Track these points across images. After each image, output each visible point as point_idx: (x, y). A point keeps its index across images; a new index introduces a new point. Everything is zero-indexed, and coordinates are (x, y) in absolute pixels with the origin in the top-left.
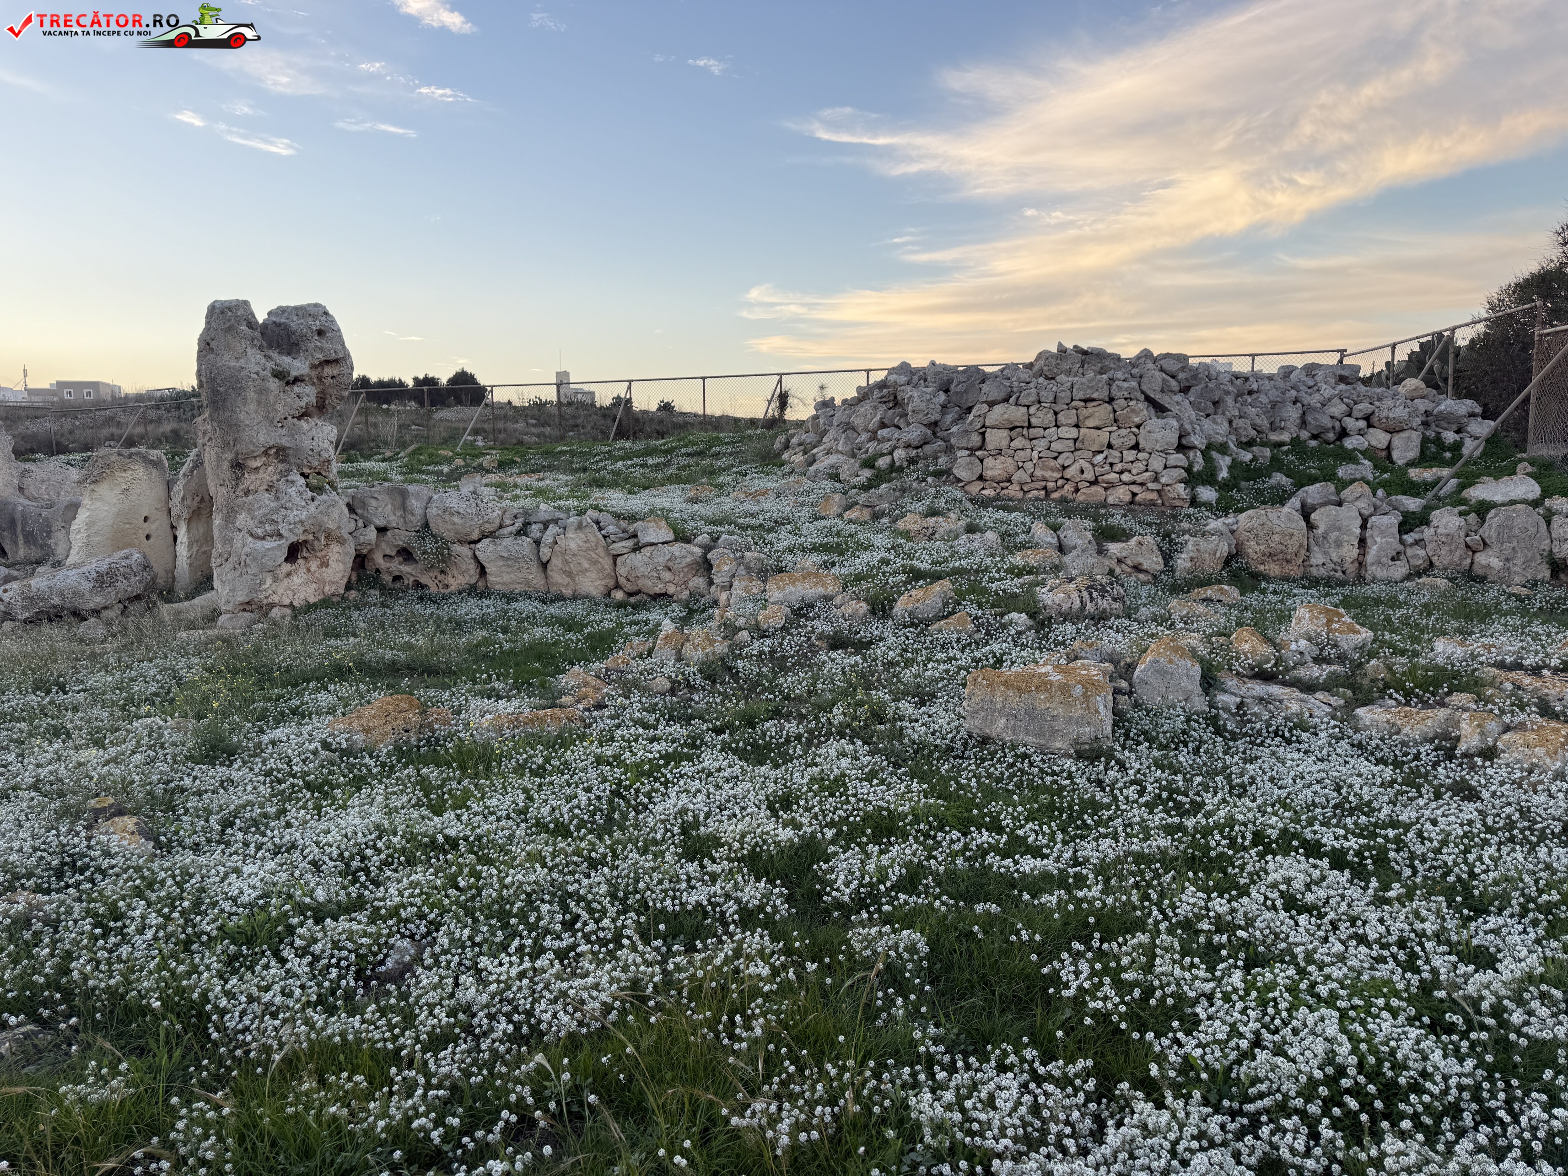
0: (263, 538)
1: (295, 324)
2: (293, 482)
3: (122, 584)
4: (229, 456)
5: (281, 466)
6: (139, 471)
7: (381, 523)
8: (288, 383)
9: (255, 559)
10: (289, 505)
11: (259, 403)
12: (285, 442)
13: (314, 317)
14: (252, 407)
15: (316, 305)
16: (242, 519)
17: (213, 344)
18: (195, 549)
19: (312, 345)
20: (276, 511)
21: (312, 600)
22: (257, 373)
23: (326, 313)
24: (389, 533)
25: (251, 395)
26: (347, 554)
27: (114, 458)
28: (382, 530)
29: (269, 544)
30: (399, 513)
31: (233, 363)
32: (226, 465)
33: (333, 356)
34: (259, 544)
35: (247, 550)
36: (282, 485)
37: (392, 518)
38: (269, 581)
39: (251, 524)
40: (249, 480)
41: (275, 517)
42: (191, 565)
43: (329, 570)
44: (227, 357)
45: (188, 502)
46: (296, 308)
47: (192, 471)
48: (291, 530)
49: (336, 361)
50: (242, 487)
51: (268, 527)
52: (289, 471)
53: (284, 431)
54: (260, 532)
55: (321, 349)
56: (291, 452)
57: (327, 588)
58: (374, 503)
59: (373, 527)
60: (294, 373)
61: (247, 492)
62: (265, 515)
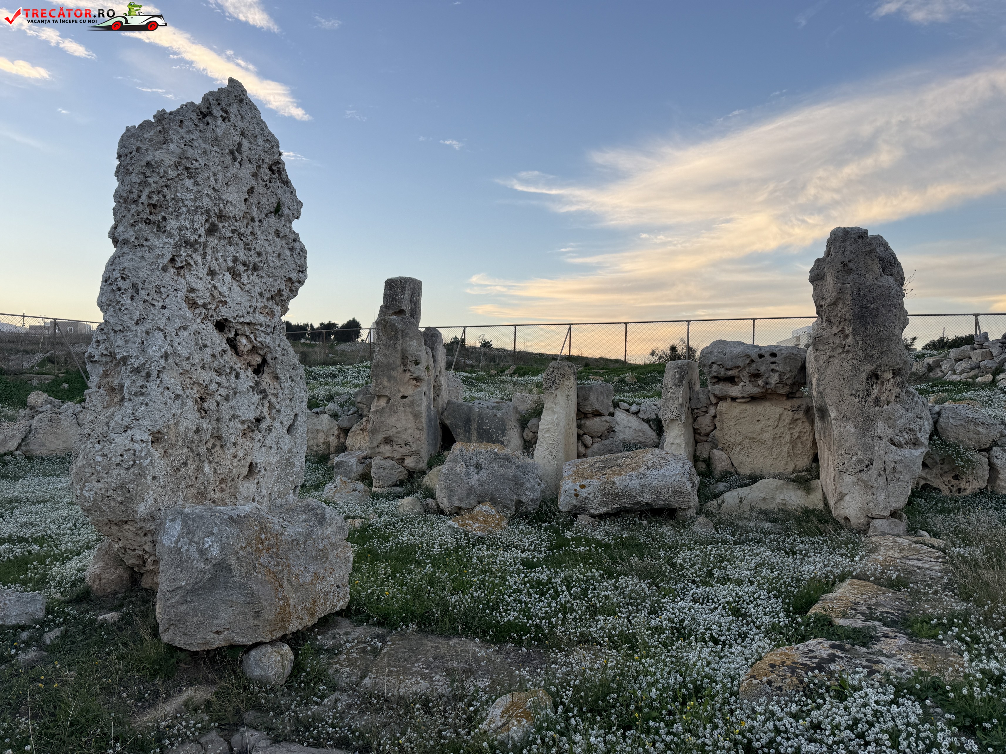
0: (904, 447)
2: (912, 393)
9: (907, 466)
16: (881, 428)
17: (852, 265)
29: (910, 452)
32: (864, 376)
35: (892, 457)
36: (904, 396)
39: (891, 433)
40: (875, 390)
41: (912, 426)
50: (872, 397)
51: (907, 436)
52: (903, 384)
54: (899, 440)
61: (877, 402)
62: (905, 424)
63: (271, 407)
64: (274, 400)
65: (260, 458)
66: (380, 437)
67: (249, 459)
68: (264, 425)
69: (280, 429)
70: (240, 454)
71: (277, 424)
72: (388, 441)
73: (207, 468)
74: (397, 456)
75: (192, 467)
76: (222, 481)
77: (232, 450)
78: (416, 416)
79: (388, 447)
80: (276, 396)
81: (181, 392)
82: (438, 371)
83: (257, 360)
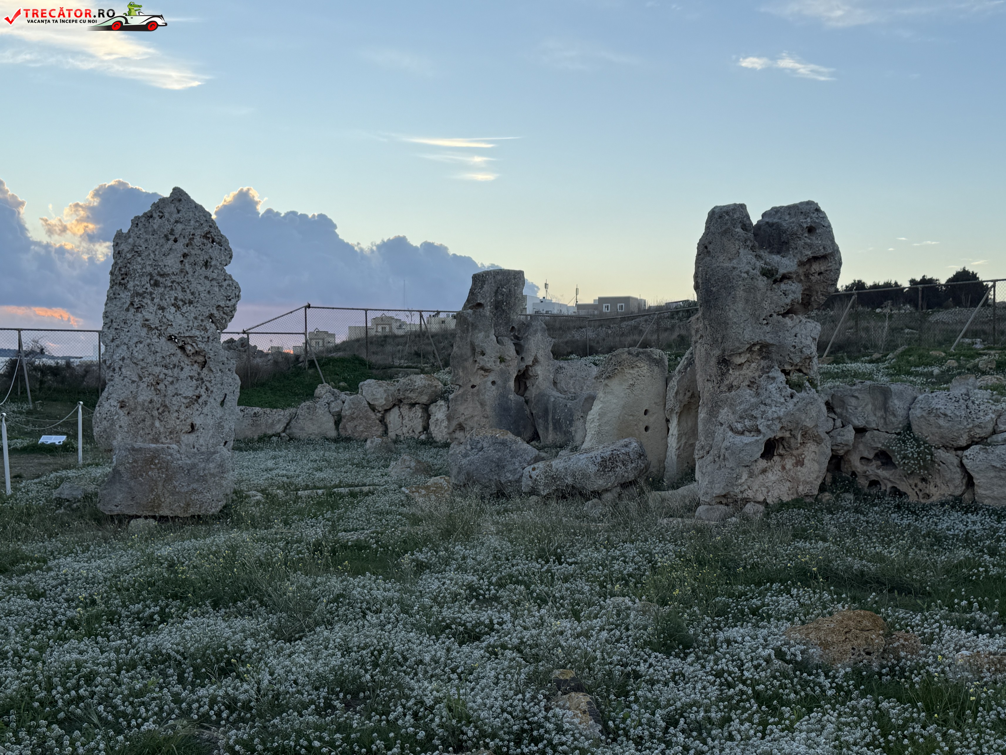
0: (742, 433)
1: (787, 222)
2: (774, 378)
3: (620, 470)
4: (717, 352)
5: (763, 363)
6: (644, 368)
7: (860, 423)
8: (775, 281)
9: (733, 453)
10: (768, 401)
11: (747, 301)
12: (769, 339)
13: (806, 215)
14: (740, 305)
15: (809, 203)
16: (724, 414)
17: (710, 247)
18: (683, 441)
19: (801, 243)
20: (755, 406)
21: (786, 499)
22: (747, 273)
23: (818, 210)
24: (868, 434)
25: (740, 293)
26: (823, 453)
27: (625, 356)
28: (860, 431)
29: (748, 439)
30: (879, 414)
31: (727, 264)
32: (713, 361)
33: (822, 252)
34: (738, 438)
35: (726, 443)
36: (763, 382)
37: (872, 418)
38: (745, 476)
39: (732, 417)
40: (733, 376)
41: (754, 413)
42: (678, 456)
43: (804, 470)
44: (721, 258)
45: (680, 397)
46: (789, 207)
47: (686, 368)
48: (768, 426)
49: (824, 257)
50: (726, 382)
51: (747, 423)
52: (771, 367)
53: (768, 329)
54: (739, 426)
55: (810, 246)
56: (774, 349)
57: (801, 488)
58: (853, 402)
59: (851, 427)
60: (782, 271)
61: (730, 388)
62: (745, 411)
63: (207, 389)
64: (208, 385)
65: (198, 421)
66: (455, 423)
67: (189, 421)
68: (200, 401)
69: (214, 403)
70: (182, 417)
71: (212, 400)
72: (461, 427)
73: (157, 424)
75: (148, 423)
76: (171, 433)
77: (176, 414)
78: (482, 404)
79: (462, 434)
80: (210, 382)
81: (137, 380)
82: (529, 361)
83: (201, 359)
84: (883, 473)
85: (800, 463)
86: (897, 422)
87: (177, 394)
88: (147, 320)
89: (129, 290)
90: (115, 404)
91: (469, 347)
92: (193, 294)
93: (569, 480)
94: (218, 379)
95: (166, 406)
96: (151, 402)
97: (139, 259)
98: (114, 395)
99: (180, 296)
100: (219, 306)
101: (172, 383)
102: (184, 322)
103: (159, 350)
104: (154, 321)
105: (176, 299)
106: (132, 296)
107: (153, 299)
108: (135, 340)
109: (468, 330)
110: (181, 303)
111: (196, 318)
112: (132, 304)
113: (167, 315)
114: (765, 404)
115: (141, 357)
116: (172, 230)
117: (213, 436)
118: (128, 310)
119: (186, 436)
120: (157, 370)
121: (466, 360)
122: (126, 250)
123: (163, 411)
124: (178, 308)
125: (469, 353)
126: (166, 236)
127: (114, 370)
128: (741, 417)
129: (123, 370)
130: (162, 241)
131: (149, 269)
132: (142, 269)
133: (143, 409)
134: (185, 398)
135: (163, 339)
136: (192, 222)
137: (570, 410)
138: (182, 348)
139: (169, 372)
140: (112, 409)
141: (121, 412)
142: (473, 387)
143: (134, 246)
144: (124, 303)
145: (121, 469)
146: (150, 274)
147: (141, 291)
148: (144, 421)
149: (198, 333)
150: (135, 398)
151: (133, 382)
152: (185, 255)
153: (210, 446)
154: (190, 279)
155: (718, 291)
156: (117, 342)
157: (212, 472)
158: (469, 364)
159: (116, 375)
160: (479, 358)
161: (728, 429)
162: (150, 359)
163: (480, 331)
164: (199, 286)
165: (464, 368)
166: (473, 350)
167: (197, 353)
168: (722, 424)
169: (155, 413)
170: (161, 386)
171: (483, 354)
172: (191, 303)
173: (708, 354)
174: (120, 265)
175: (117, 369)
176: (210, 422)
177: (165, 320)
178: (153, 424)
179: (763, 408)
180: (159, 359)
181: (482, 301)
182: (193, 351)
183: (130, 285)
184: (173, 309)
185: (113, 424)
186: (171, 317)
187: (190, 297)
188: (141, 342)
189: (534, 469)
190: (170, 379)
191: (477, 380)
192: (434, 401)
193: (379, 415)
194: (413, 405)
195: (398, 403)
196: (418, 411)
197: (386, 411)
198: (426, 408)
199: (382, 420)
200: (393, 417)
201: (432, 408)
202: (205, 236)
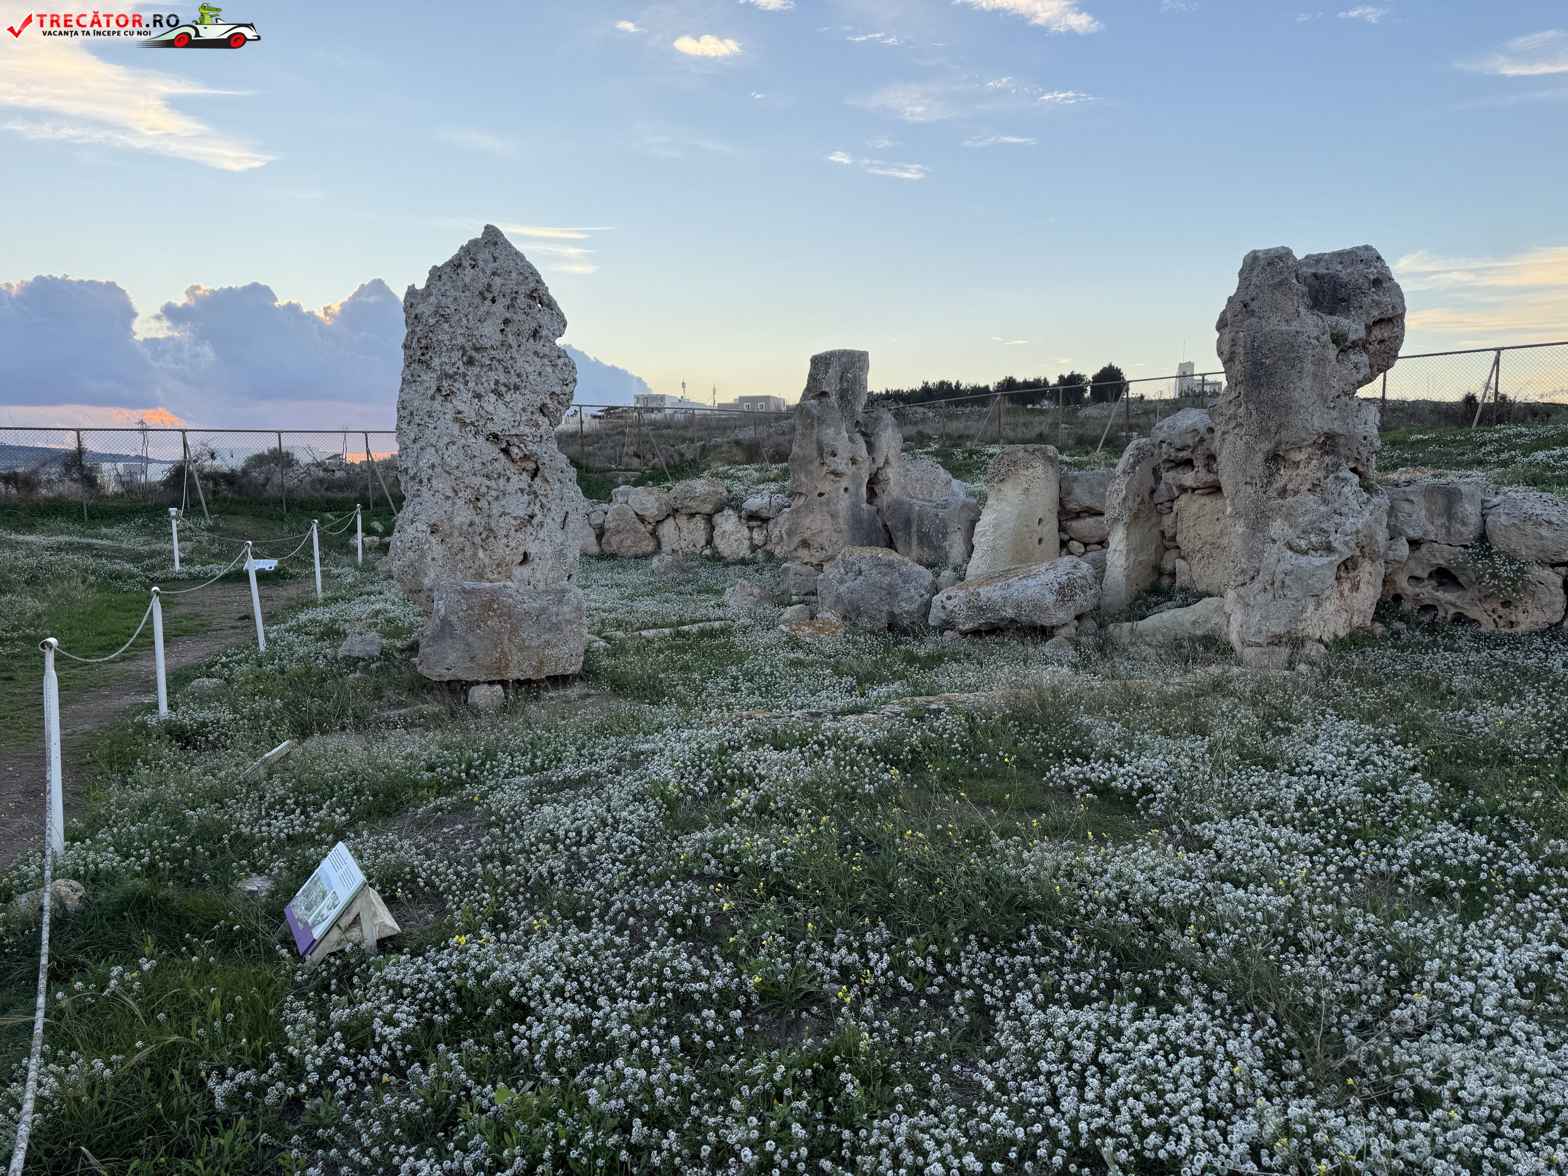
0: (1305, 553)
1: (1344, 273)
2: (1345, 479)
3: (1079, 599)
4: (1266, 446)
5: (1327, 459)
6: (1039, 469)
7: (1414, 534)
8: (1342, 351)
9: (1298, 579)
10: (1344, 510)
11: (1315, 376)
12: (1337, 427)
13: (1367, 263)
14: (1307, 382)
15: (1367, 248)
16: (1277, 527)
17: (1254, 305)
18: (1132, 558)
19: (1367, 300)
20: (1327, 517)
21: (1342, 634)
22: (1317, 338)
23: (1379, 258)
24: (1424, 549)
25: (1309, 367)
26: (1379, 574)
27: (1021, 454)
28: (1415, 544)
29: (1318, 560)
30: (1438, 522)
31: (1284, 327)
32: (1259, 458)
33: (1390, 313)
34: (1303, 560)
35: (1285, 566)
36: (1330, 483)
37: (1430, 528)
38: (1311, 608)
39: (1290, 534)
40: (1284, 476)
41: (1324, 526)
42: (1128, 577)
43: (1359, 596)
44: (1274, 320)
45: (1130, 503)
46: (1340, 254)
47: (1133, 467)
48: (1346, 543)
49: (1390, 320)
50: (1275, 486)
51: (1314, 539)
52: (1337, 466)
53: (1335, 414)
54: (1303, 543)
55: (1377, 304)
56: (1342, 440)
57: (1355, 618)
58: (1406, 507)
59: (1404, 540)
60: (1352, 337)
61: (1283, 492)
62: (1312, 523)
63: (542, 506)
64: (544, 500)
65: (533, 549)
66: (797, 539)
67: (521, 550)
68: (535, 521)
69: (552, 524)
70: (513, 544)
71: (550, 521)
72: (805, 544)
73: (481, 554)
74: (815, 562)
75: (469, 553)
76: (498, 565)
77: (504, 541)
78: (834, 516)
79: (806, 552)
80: (546, 496)
81: (452, 494)
82: (880, 462)
83: (531, 465)
84: (1445, 596)
85: (1355, 588)
86: (1469, 532)
87: (504, 514)
88: (459, 412)
89: (435, 371)
90: (425, 528)
91: (814, 446)
92: (519, 375)
93: (1010, 613)
94: (556, 492)
95: (491, 530)
96: (471, 524)
97: (446, 326)
98: (423, 517)
99: (503, 379)
100: (553, 393)
101: (497, 498)
102: (508, 415)
103: (477, 454)
104: (469, 414)
105: (497, 383)
106: (439, 379)
107: (466, 383)
108: (446, 439)
109: (812, 425)
110: (503, 389)
111: (524, 410)
112: (439, 390)
113: (485, 405)
114: (1340, 514)
115: (454, 464)
116: (489, 285)
117: (553, 568)
118: (433, 398)
119: (519, 569)
120: (477, 481)
121: (810, 462)
122: (428, 313)
123: (488, 537)
124: (500, 395)
125: (815, 454)
126: (481, 293)
127: (421, 482)
128: (1304, 532)
129: (434, 482)
130: (478, 300)
131: (461, 340)
132: (451, 340)
133: (460, 535)
134: (515, 518)
135: (481, 439)
136: (514, 275)
137: (943, 520)
138: (506, 451)
139: (493, 484)
140: (420, 535)
141: (433, 540)
142: (821, 495)
143: (438, 306)
144: (427, 389)
145: (453, 618)
146: (463, 348)
147: (451, 372)
148: (463, 550)
149: (527, 430)
150: (450, 519)
151: (448, 498)
152: (506, 322)
153: (550, 581)
154: (515, 355)
155: (1275, 363)
156: (422, 443)
157: (568, 617)
158: (815, 466)
159: (424, 489)
160: (829, 460)
161: (1284, 548)
162: (467, 467)
163: (829, 426)
164: (526, 365)
165: (808, 473)
166: (821, 450)
167: (526, 457)
168: (1274, 541)
169: (477, 540)
170: (483, 503)
171: (834, 455)
172: (516, 388)
173: (1250, 449)
174: (420, 334)
175: (425, 481)
176: (548, 549)
177: (483, 413)
178: (475, 554)
179: (1337, 519)
180: (478, 466)
181: (827, 390)
182: (521, 455)
183: (436, 363)
184: (493, 398)
185: (423, 556)
186: (490, 409)
187: (514, 379)
188: (454, 443)
189: (949, 598)
190: (494, 493)
191: (826, 487)
192: (719, 510)
193: (650, 527)
194: (692, 515)
195: (674, 512)
196: (700, 523)
197: (658, 522)
198: (709, 518)
199: (653, 533)
200: (667, 530)
201: (717, 518)
202: (531, 296)
